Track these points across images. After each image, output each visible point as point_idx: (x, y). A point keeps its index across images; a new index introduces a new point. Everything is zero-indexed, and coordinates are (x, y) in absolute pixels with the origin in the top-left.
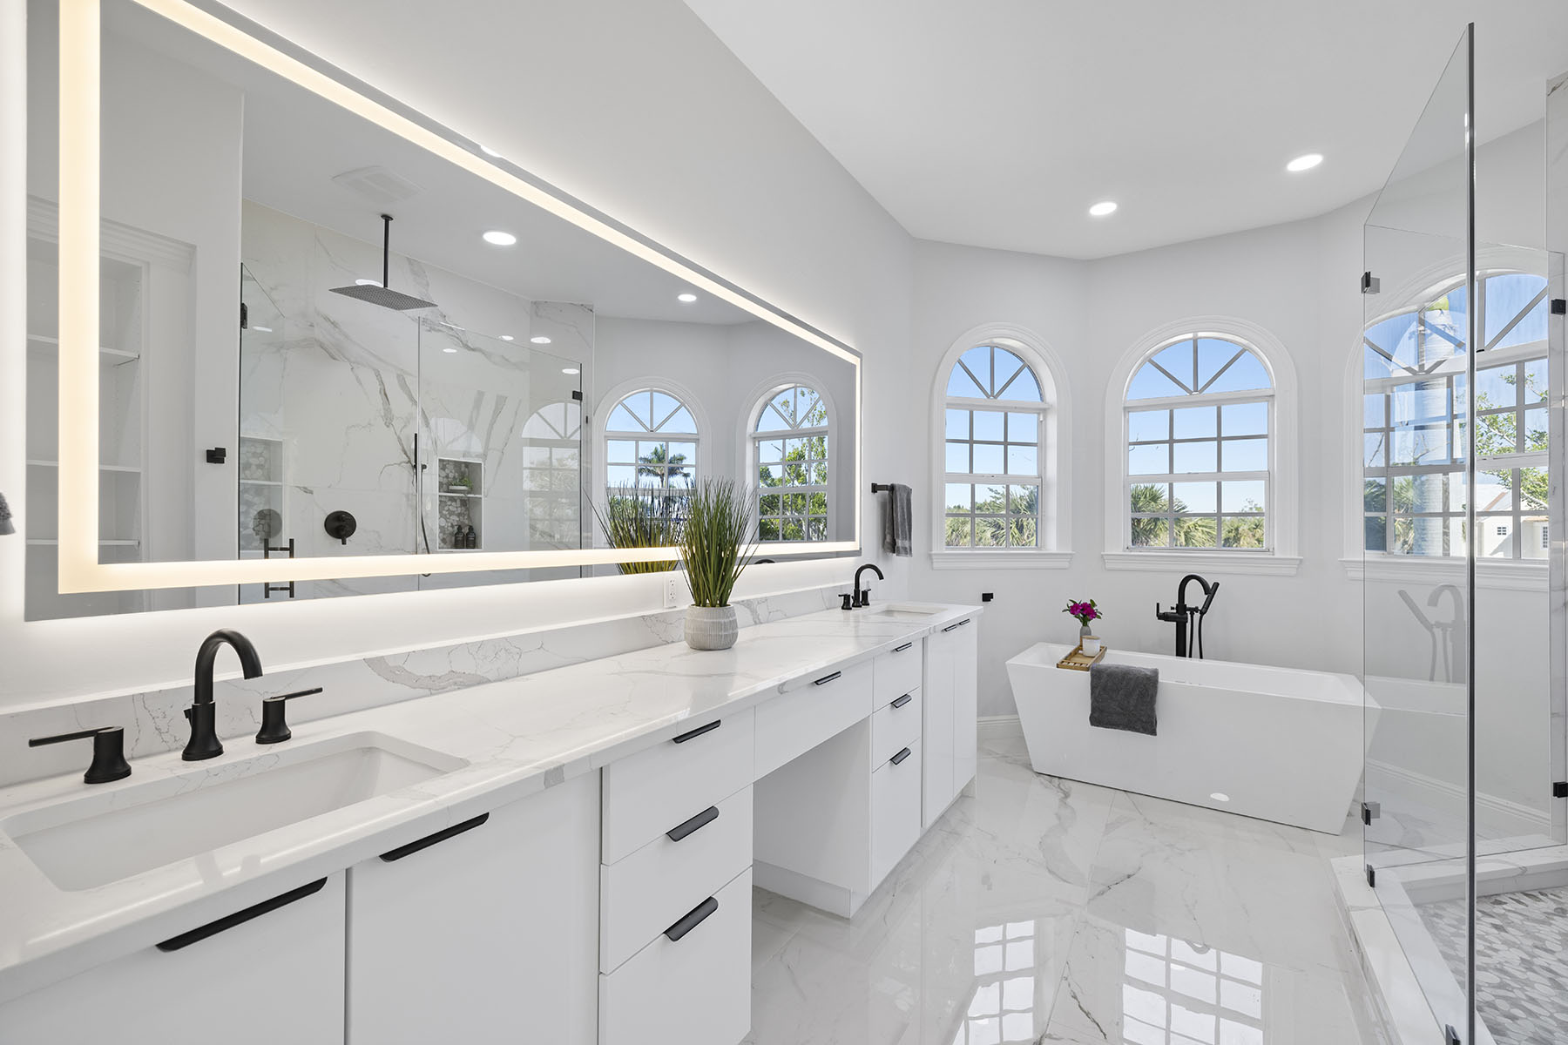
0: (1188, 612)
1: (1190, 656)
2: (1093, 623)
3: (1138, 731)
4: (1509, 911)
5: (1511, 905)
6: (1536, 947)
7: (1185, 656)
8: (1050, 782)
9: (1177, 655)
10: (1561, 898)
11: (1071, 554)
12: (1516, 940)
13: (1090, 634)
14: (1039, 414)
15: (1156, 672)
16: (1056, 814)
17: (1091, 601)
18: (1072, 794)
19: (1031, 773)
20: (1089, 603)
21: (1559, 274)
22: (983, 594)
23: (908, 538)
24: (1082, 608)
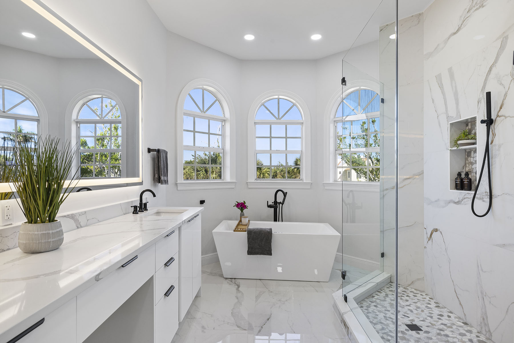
0: (278, 204)
1: (279, 221)
2: (245, 211)
3: (266, 255)
4: (376, 299)
5: (376, 297)
6: (386, 310)
7: (277, 221)
8: (231, 281)
9: (274, 221)
10: (385, 290)
11: (236, 182)
12: (381, 310)
13: (244, 216)
14: (222, 122)
15: (271, 229)
16: (236, 297)
17: (244, 201)
18: (241, 286)
19: (223, 279)
20: (243, 202)
21: (382, 90)
22: (200, 201)
23: (166, 175)
24: (241, 205)
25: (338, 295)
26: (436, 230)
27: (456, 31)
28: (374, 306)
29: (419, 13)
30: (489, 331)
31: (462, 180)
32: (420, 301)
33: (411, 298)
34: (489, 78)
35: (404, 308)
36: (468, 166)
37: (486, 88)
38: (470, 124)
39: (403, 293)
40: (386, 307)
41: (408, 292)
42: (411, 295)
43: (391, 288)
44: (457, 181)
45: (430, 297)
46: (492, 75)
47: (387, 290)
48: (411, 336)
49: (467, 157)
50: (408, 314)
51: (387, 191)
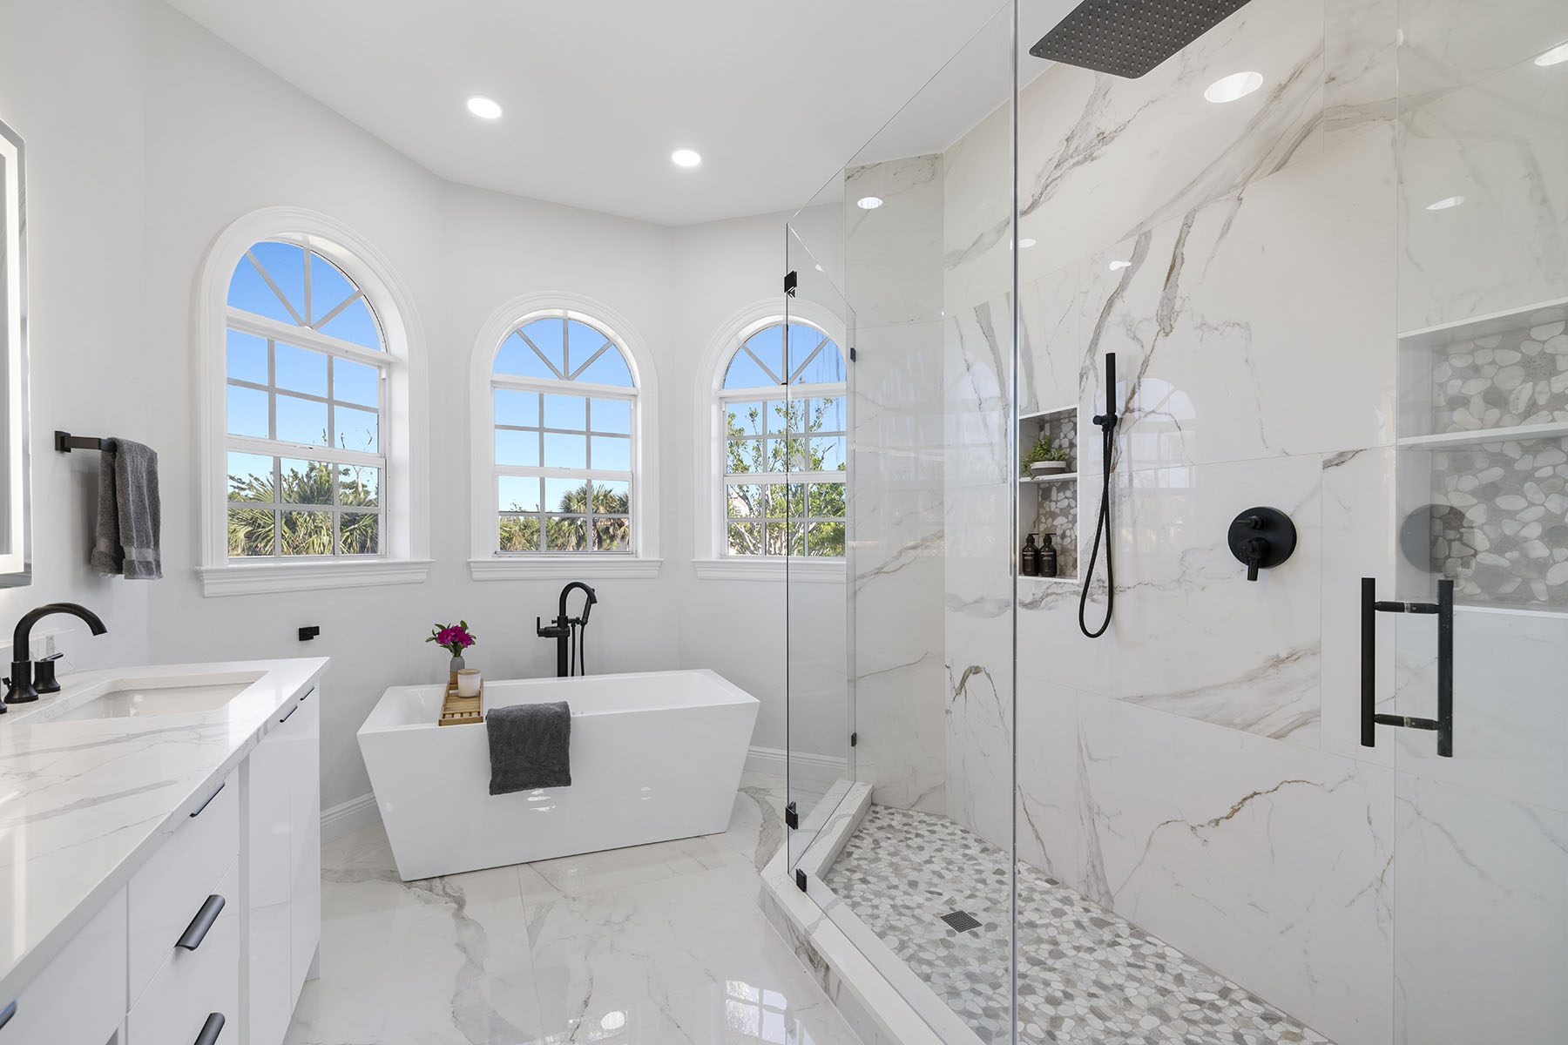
0: (569, 625)
1: (573, 675)
2: (466, 652)
3: (551, 787)
4: (858, 859)
5: (856, 853)
6: (889, 888)
7: (567, 676)
8: (431, 890)
9: (563, 676)
11: (429, 563)
12: (878, 888)
13: (464, 668)
14: (380, 367)
15: (565, 706)
16: (457, 945)
17: (462, 622)
18: (467, 899)
19: (398, 885)
20: (460, 626)
21: (852, 331)
22: (300, 629)
23: (152, 543)
24: (453, 634)
25: (778, 876)
26: (976, 670)
27: (1027, 207)
28: (859, 882)
29: (934, 153)
30: (1108, 892)
31: (1037, 553)
32: (946, 843)
33: (926, 839)
34: (1106, 323)
35: (922, 870)
36: (1043, 520)
37: (1099, 346)
38: (1047, 426)
39: (906, 828)
40: (885, 878)
41: (914, 824)
42: (923, 830)
43: (878, 821)
44: (1027, 556)
45: (963, 828)
46: (1114, 317)
47: (872, 828)
48: (965, 947)
49: (1042, 499)
50: (936, 885)
51: (864, 580)
